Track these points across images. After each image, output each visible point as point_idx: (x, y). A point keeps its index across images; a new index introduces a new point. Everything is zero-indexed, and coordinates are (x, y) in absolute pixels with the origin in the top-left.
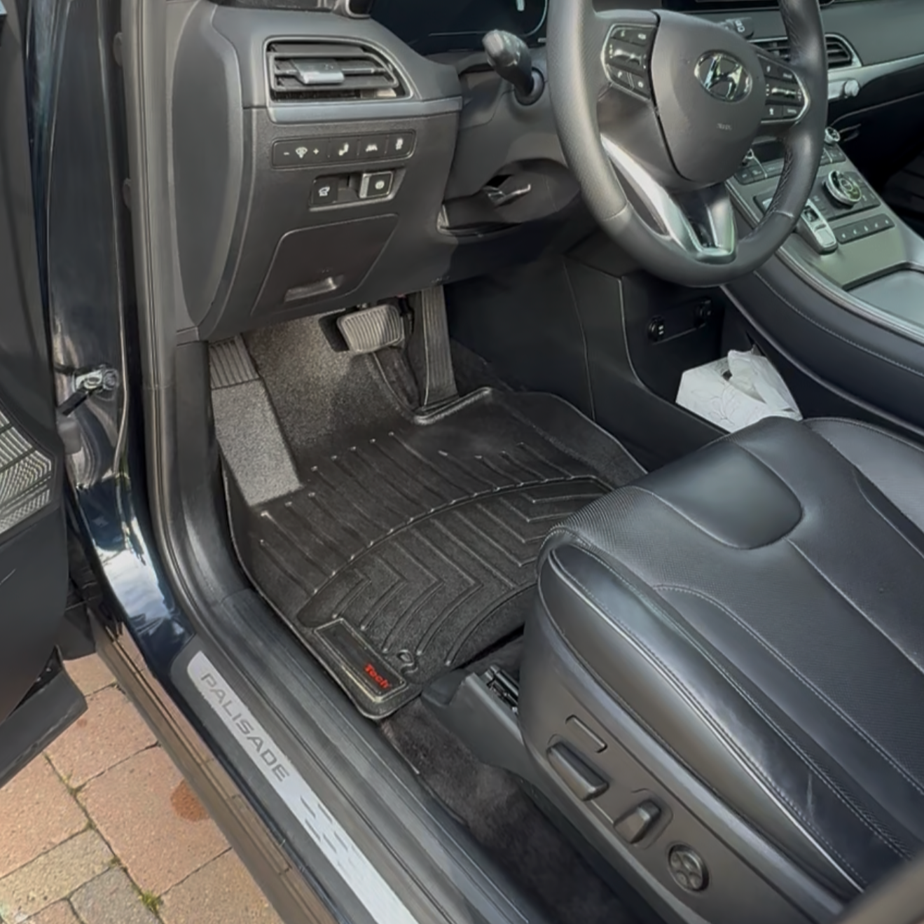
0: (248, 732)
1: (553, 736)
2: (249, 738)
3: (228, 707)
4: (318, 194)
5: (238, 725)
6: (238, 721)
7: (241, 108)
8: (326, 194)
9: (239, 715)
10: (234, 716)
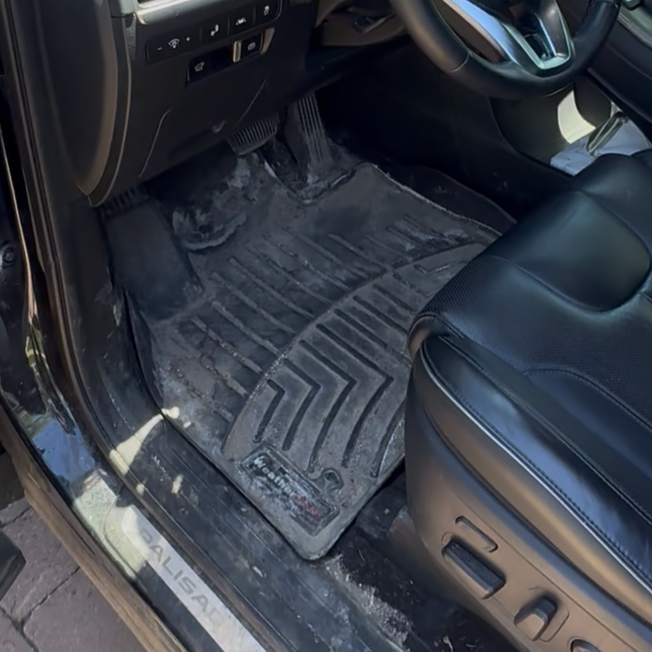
0: (191, 591)
1: (446, 534)
2: (193, 598)
3: (167, 565)
4: (195, 70)
5: (180, 584)
6: (180, 579)
7: (110, 19)
8: (202, 68)
9: (181, 572)
10: (175, 573)
